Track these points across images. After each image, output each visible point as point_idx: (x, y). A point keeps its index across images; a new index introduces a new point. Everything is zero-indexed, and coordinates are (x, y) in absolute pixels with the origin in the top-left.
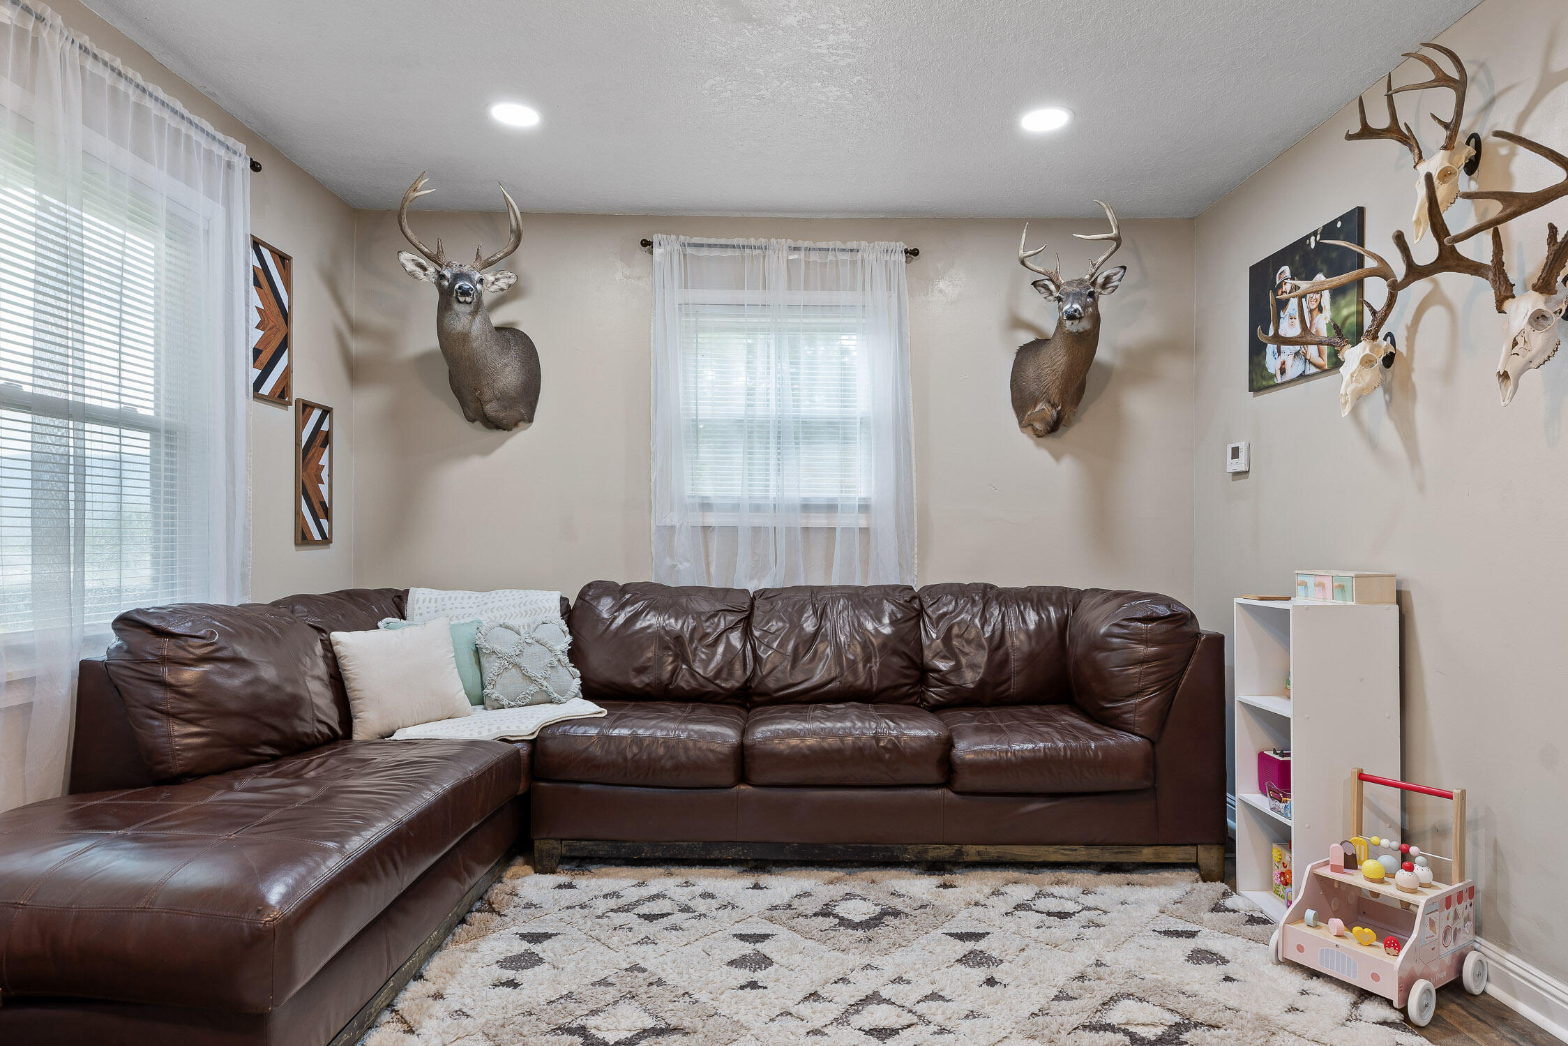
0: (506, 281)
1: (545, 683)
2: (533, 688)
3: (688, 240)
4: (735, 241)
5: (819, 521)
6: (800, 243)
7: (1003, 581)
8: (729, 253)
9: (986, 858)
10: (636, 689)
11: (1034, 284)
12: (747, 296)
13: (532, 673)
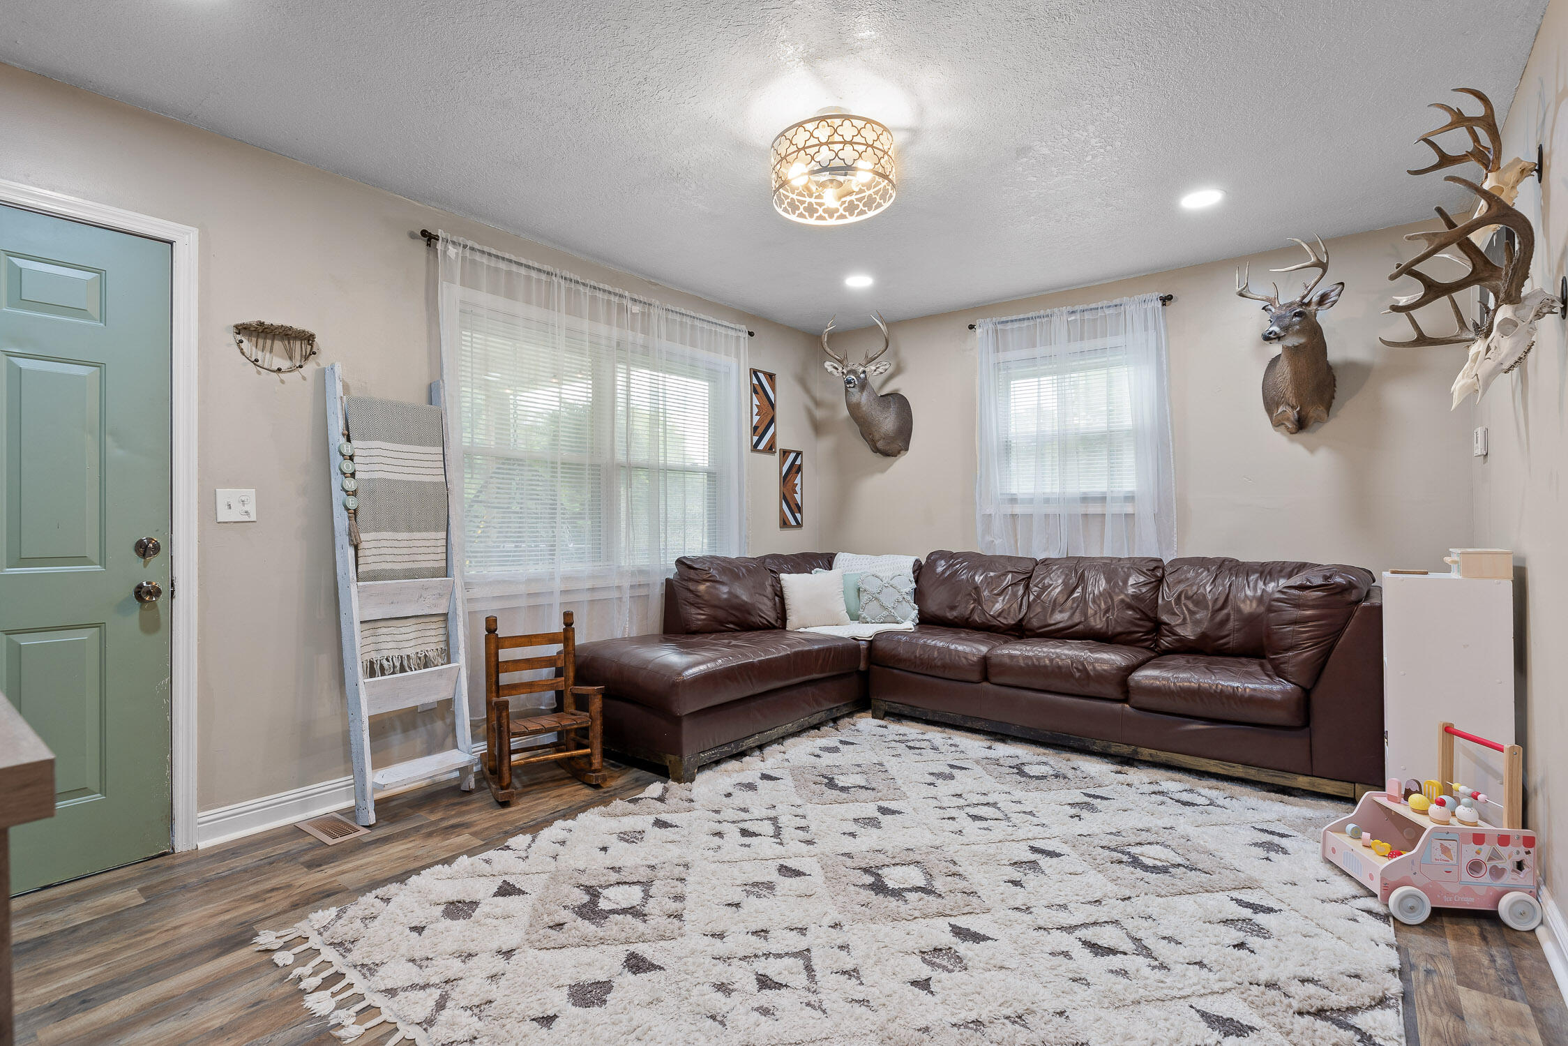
1: (893, 611)
2: (885, 613)
3: (999, 319)
4: (1030, 315)
5: (1094, 509)
6: (1076, 308)
8: (1026, 323)
9: (1157, 760)
10: (949, 619)
11: (1264, 308)
12: (1039, 351)
13: (886, 604)
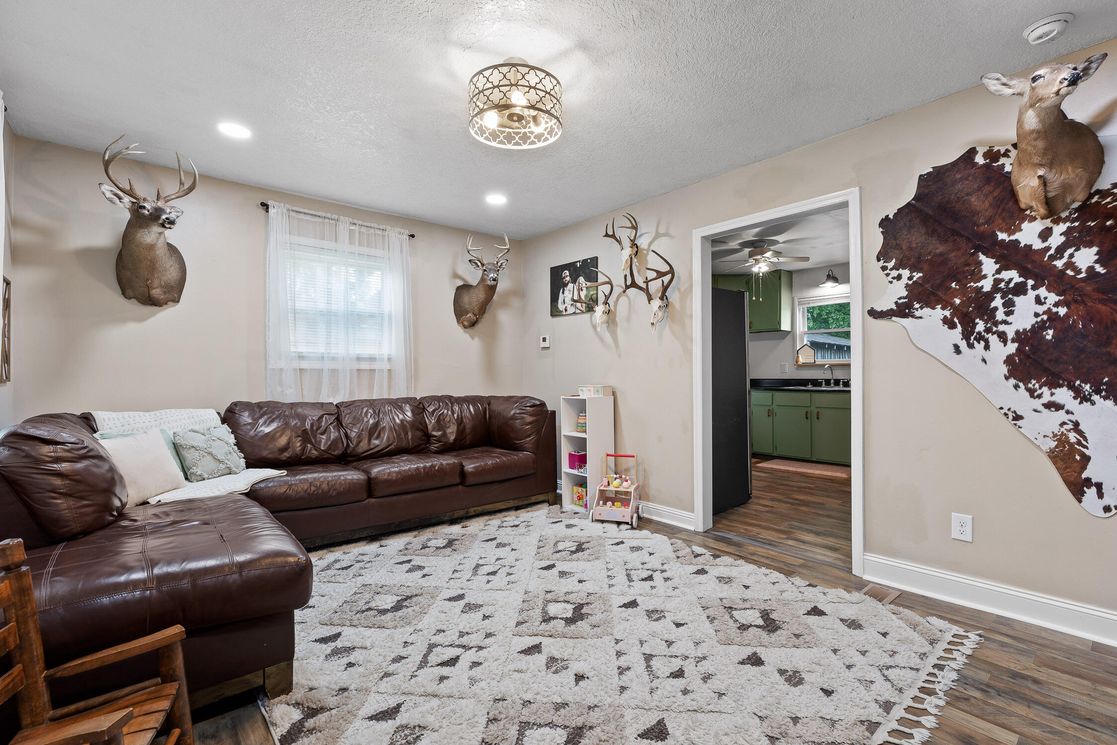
0: (176, 213)
1: (229, 463)
2: (222, 466)
3: (291, 208)
4: (320, 214)
5: (365, 366)
6: (356, 221)
7: (456, 394)
8: (317, 219)
9: (477, 512)
10: (282, 460)
11: (470, 261)
12: (326, 244)
13: (220, 457)
